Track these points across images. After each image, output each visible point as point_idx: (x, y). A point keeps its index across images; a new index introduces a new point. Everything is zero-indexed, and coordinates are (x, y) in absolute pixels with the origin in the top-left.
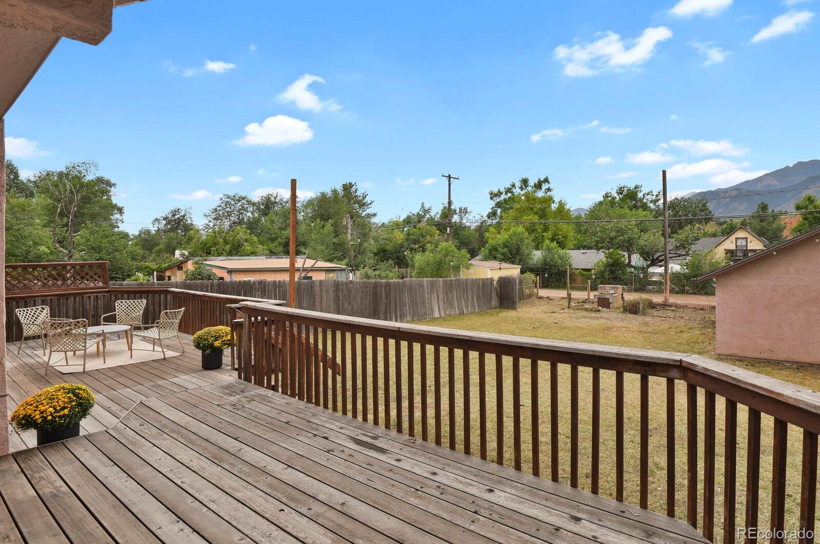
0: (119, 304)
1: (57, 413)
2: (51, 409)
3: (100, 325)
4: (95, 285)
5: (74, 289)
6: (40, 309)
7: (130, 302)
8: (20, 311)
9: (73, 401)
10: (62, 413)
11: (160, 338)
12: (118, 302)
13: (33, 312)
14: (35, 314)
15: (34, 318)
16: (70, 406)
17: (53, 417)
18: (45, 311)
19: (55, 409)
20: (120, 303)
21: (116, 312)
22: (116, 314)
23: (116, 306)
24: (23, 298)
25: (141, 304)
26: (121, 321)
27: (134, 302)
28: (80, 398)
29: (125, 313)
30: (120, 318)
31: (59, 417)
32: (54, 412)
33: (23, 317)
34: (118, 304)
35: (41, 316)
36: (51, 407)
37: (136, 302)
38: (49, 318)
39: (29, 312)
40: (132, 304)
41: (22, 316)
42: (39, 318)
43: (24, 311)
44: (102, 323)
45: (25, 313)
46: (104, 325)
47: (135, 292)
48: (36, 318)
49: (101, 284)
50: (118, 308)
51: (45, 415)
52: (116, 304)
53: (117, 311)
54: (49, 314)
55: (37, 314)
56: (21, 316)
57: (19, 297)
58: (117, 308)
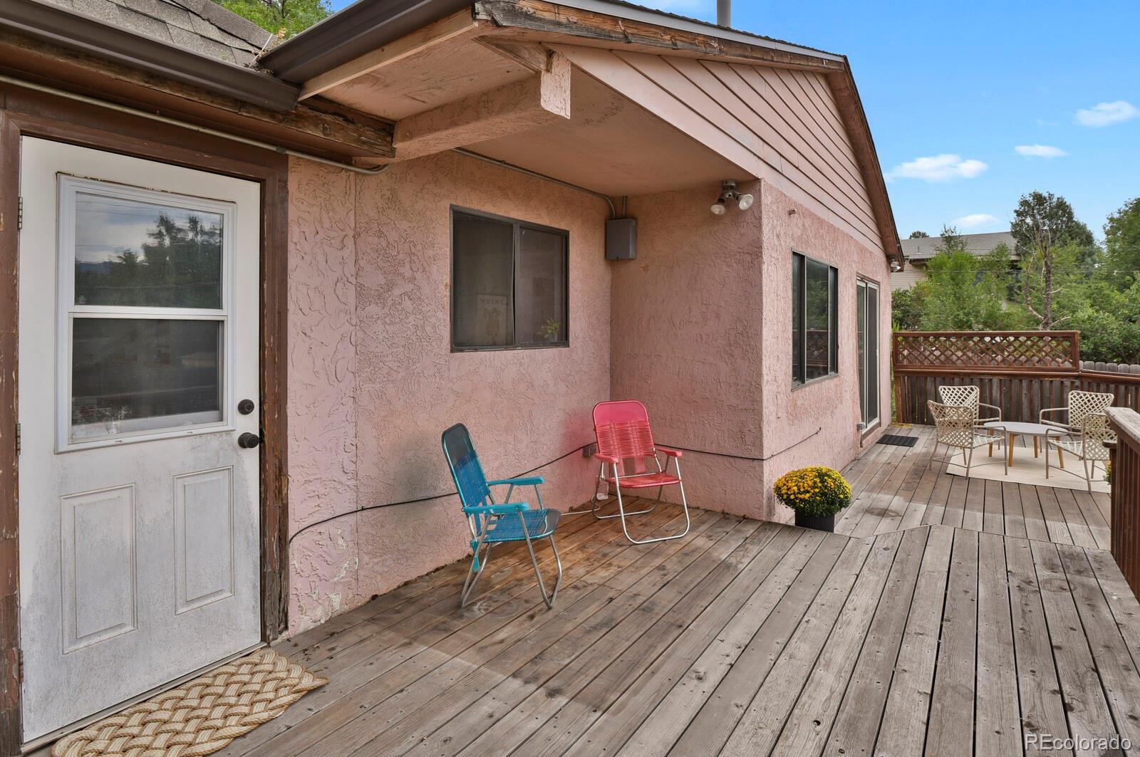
0: (1075, 397)
1: (801, 494)
2: (795, 488)
3: (1038, 423)
4: (1059, 366)
5: (1029, 369)
6: (969, 389)
7: (1091, 395)
8: (945, 389)
9: (817, 488)
10: (802, 496)
11: (1084, 456)
12: (1072, 394)
13: (961, 392)
14: (962, 395)
15: (960, 400)
16: (812, 491)
17: (796, 498)
18: (974, 393)
19: (799, 489)
20: (1075, 394)
21: (1069, 408)
22: (1067, 410)
23: (1070, 399)
24: (968, 374)
25: (1106, 399)
26: (1075, 422)
27: (1097, 396)
28: (826, 487)
29: (1082, 411)
30: (1074, 418)
31: (801, 500)
32: (798, 493)
33: (947, 397)
34: (1072, 396)
35: (968, 398)
36: (796, 485)
37: (1100, 397)
38: (978, 402)
39: (955, 392)
40: (1093, 398)
41: (947, 395)
42: (966, 400)
43: (949, 389)
44: (1041, 420)
45: (950, 392)
46: (1043, 423)
47: (1116, 382)
48: (963, 400)
49: (1067, 365)
50: (1072, 401)
51: (789, 493)
52: (1070, 396)
53: (1070, 406)
54: (978, 397)
55: (964, 395)
56: (945, 395)
57: (962, 373)
58: (1070, 401)
